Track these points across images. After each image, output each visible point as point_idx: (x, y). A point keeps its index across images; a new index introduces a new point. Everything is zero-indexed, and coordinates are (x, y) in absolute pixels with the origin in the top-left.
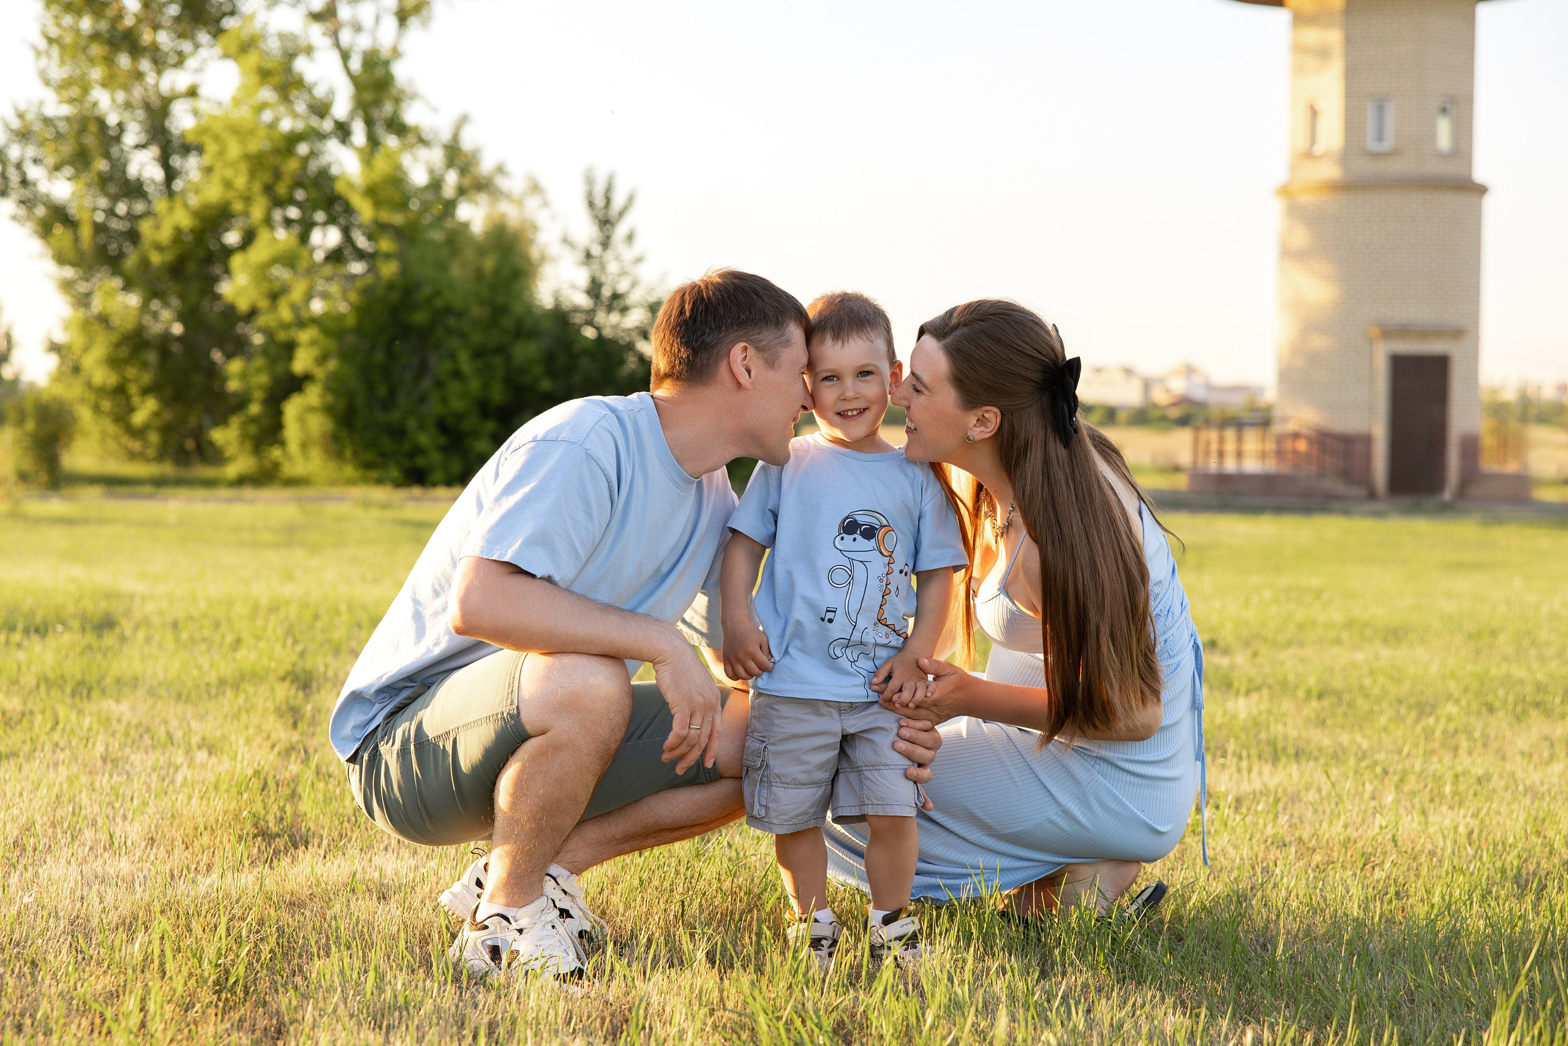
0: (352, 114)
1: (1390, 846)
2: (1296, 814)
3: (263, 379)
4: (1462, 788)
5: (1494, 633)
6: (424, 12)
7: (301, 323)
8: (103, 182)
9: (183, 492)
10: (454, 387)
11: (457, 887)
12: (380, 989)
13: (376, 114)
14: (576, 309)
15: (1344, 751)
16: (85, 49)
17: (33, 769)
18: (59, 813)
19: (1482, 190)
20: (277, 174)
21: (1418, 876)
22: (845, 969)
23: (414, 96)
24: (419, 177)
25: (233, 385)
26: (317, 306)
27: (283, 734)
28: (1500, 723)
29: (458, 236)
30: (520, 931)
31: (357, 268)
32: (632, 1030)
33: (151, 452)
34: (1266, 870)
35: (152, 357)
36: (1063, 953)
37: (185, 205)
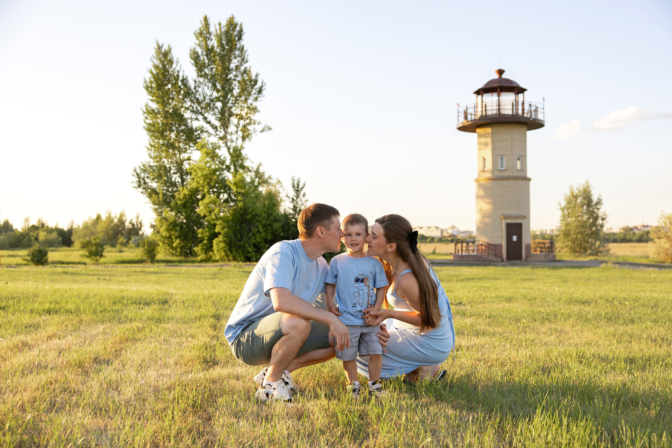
0: (231, 163)
1: (508, 360)
2: (483, 351)
3: (208, 234)
4: (528, 343)
5: (535, 299)
6: (250, 137)
7: (217, 219)
8: (165, 182)
9: (186, 264)
10: (258, 235)
11: (258, 375)
12: (236, 405)
13: (237, 163)
14: (290, 214)
15: (496, 333)
16: (161, 148)
17: (145, 344)
18: (152, 356)
19: (529, 180)
20: (211, 180)
21: (516, 369)
22: (362, 399)
23: (247, 159)
24: (248, 180)
25: (199, 236)
26: (222, 214)
27: (212, 333)
28: (537, 324)
29: (259, 195)
30: (274, 389)
31: (232, 204)
32: (304, 417)
33: (178, 254)
34: (475, 368)
35: (178, 228)
36: (421, 393)
37: (187, 188)
